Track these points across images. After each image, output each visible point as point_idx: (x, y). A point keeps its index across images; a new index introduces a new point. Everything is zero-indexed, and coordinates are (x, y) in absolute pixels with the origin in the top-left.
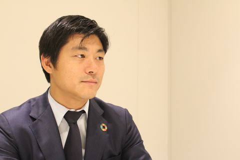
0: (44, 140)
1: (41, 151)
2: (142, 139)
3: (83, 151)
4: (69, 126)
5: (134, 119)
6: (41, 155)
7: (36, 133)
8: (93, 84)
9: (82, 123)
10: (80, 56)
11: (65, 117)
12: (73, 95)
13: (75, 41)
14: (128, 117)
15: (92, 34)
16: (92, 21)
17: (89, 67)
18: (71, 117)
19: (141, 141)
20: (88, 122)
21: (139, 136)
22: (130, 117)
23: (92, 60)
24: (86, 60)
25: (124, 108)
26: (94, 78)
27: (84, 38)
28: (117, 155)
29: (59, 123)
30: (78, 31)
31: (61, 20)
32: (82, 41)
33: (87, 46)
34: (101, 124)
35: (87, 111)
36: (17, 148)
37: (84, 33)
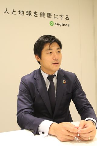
0: (40, 87)
1: (38, 92)
2: (82, 86)
4: (50, 81)
6: (38, 93)
9: (55, 80)
10: (50, 53)
11: (48, 78)
14: (75, 77)
15: (53, 42)
17: (54, 57)
18: (50, 78)
19: (81, 87)
21: (80, 85)
22: (76, 77)
23: (55, 54)
24: (52, 54)
26: (57, 61)
27: (50, 45)
28: (70, 93)
29: (45, 81)
32: (49, 46)
33: (52, 48)
34: (63, 80)
35: (57, 75)
37: (50, 42)
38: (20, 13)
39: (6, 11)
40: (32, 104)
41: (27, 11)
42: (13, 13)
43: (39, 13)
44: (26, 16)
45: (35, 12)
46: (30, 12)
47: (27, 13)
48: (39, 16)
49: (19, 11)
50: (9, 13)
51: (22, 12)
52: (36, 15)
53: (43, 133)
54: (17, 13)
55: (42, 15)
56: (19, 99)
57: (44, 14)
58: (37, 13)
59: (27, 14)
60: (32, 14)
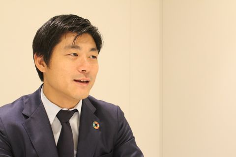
2: (134, 136)
5: (126, 116)
7: (29, 130)
10: (73, 55)
11: (57, 116)
16: (85, 20)
18: (64, 116)
21: (131, 132)
23: (85, 59)
24: (79, 59)
26: (86, 77)
27: (77, 37)
28: (109, 152)
30: (71, 30)
32: (75, 39)
33: (79, 45)
34: (93, 122)
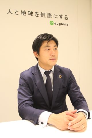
1: (37, 86)
3: (52, 85)
4: (47, 76)
6: (37, 87)
8: (54, 60)
9: (51, 75)
12: (48, 65)
13: (45, 44)
14: (70, 72)
15: (51, 40)
17: (52, 53)
19: (75, 81)
20: (54, 74)
22: (71, 72)
23: (53, 51)
24: (50, 51)
25: (68, 68)
29: (43, 75)
31: (39, 36)
34: (59, 75)
36: (28, 84)
38: (23, 13)
39: (10, 11)
40: (31, 96)
41: (29, 12)
42: (16, 13)
43: (40, 13)
44: (28, 16)
45: (37, 13)
46: (31, 12)
47: (29, 13)
48: (40, 16)
49: (22, 12)
50: (12, 14)
51: (24, 12)
52: (37, 15)
53: (42, 123)
54: (20, 13)
55: (43, 15)
56: (19, 93)
57: (45, 14)
58: (38, 14)
59: (29, 15)
60: (34, 14)
